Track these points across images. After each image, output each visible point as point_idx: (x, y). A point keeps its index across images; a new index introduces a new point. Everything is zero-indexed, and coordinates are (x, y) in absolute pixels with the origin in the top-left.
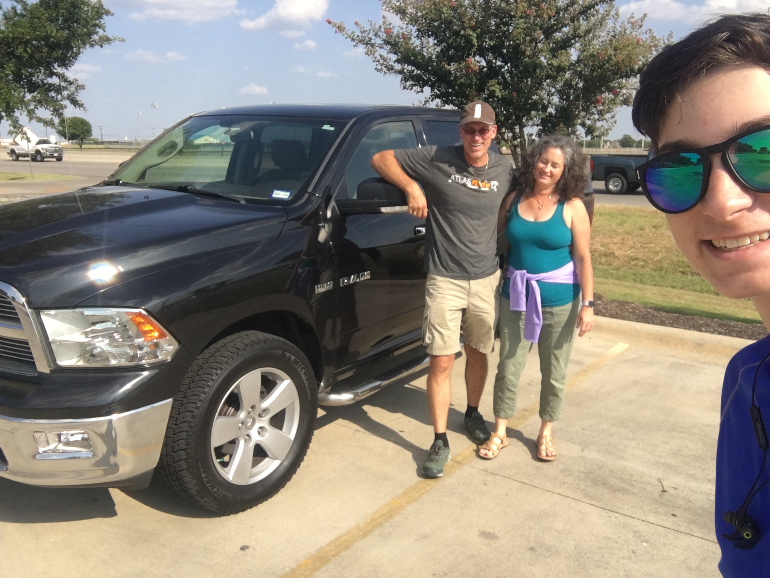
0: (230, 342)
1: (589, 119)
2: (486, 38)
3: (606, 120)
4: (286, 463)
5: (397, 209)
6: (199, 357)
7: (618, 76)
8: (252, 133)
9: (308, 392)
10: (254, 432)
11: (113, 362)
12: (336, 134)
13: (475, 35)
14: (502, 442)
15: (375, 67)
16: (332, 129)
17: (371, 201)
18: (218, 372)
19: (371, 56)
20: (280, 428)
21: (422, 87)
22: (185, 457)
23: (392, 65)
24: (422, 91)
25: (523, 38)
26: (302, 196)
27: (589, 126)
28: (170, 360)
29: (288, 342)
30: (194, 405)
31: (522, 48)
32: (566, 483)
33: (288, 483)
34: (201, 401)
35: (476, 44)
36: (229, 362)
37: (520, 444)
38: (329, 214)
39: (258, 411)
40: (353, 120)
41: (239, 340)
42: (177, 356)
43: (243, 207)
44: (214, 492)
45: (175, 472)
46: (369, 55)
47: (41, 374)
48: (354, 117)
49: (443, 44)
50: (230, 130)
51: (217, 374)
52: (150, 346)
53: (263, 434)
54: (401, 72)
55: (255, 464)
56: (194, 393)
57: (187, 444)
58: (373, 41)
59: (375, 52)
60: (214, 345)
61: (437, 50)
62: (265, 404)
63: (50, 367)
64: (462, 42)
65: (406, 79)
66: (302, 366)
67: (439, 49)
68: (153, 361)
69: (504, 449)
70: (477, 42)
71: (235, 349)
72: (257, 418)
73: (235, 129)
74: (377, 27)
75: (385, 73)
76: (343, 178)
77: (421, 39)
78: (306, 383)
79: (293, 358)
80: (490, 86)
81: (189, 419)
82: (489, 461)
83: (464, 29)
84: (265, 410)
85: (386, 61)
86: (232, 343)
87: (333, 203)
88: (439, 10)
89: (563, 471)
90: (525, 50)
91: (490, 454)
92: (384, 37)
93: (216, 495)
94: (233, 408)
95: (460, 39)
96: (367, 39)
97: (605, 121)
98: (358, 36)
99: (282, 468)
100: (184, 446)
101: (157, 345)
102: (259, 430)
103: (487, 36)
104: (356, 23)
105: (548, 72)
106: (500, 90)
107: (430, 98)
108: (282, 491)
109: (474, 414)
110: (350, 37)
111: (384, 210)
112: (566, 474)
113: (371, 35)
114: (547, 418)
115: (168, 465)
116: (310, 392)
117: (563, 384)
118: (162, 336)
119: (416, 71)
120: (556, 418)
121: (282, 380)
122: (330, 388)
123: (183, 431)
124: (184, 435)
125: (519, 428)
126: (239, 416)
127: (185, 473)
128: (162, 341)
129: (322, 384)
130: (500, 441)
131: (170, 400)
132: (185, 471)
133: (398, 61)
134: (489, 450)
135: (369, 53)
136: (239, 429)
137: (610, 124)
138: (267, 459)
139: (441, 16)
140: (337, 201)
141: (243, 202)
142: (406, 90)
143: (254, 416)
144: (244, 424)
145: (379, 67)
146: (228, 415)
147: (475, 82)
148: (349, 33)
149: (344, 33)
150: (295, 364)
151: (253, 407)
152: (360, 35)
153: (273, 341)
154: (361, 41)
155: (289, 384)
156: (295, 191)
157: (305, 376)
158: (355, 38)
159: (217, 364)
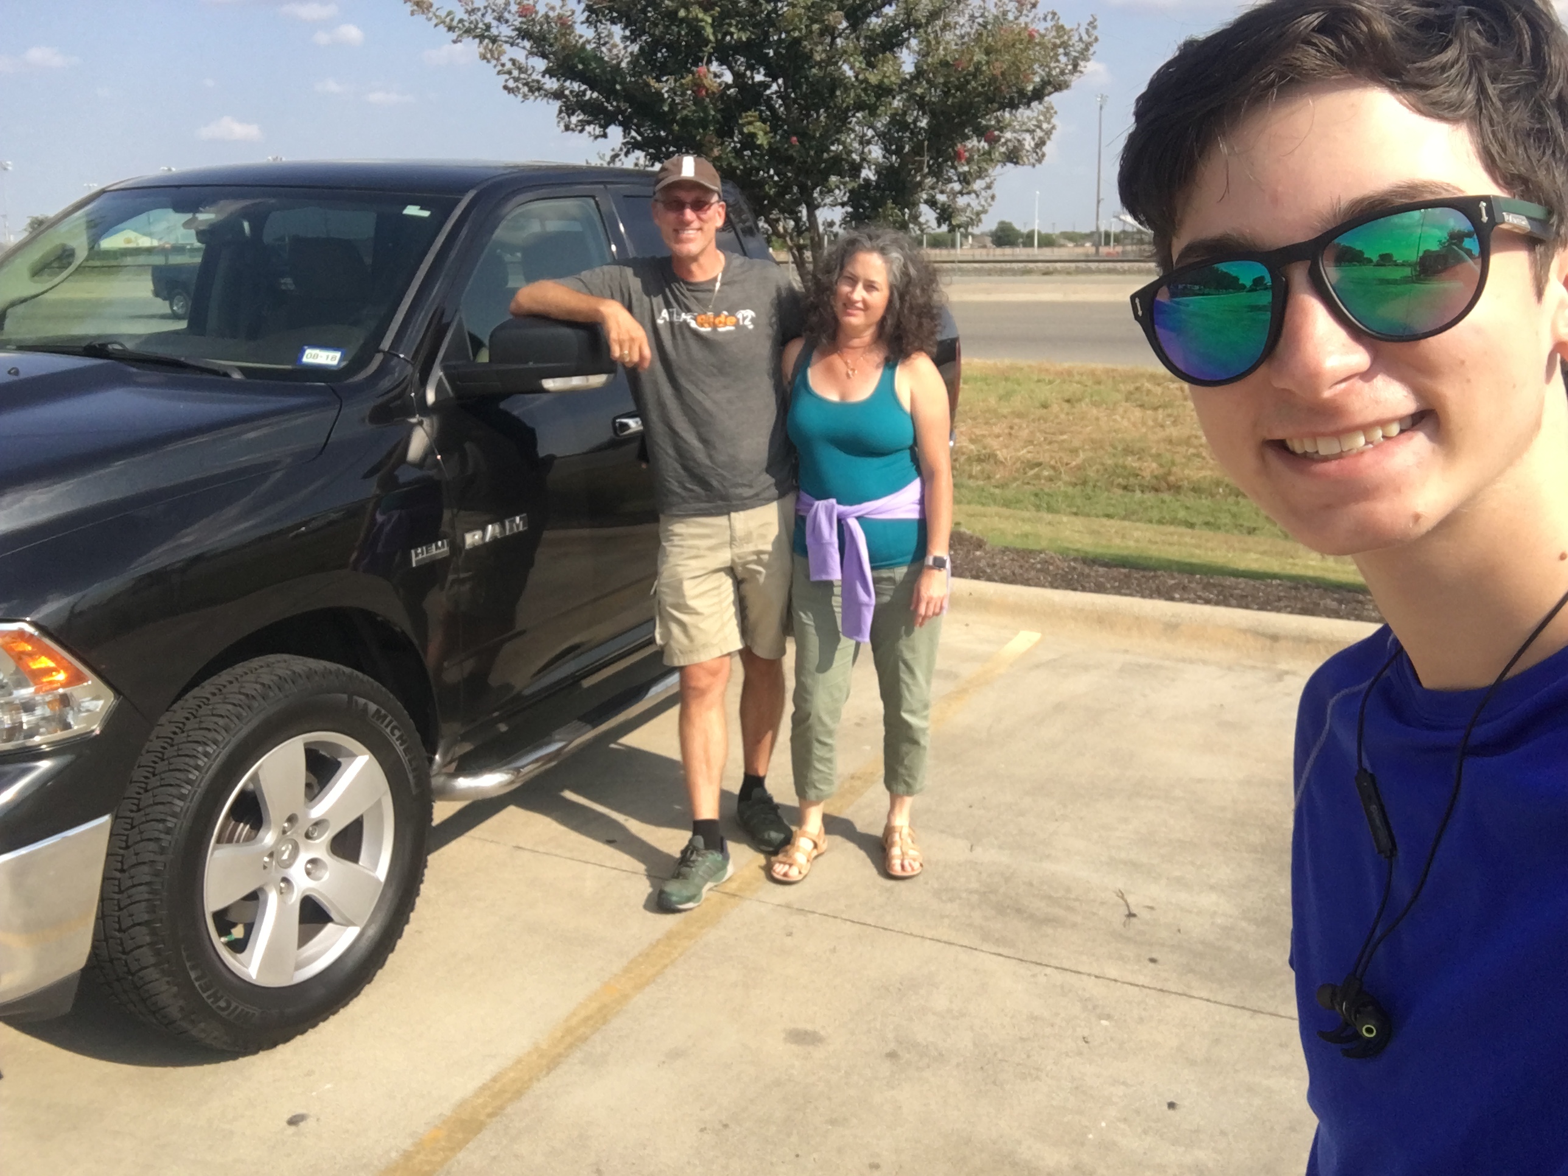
0: (231, 682)
1: (942, 192)
2: (730, 25)
3: (975, 192)
4: (372, 932)
5: (576, 382)
6: (163, 720)
7: (996, 105)
8: (246, 224)
9: (411, 777)
10: (297, 872)
12: (432, 226)
13: (709, 20)
14: (816, 846)
15: (503, 84)
16: (426, 214)
17: (522, 366)
18: (209, 749)
19: (494, 62)
20: (354, 858)
21: (604, 127)
22: (148, 939)
23: (538, 82)
24: (605, 136)
25: (806, 26)
26: (371, 359)
27: (943, 204)
28: (98, 732)
29: (360, 674)
30: (161, 826)
31: (805, 47)
32: (947, 916)
33: (380, 972)
34: (174, 815)
35: (712, 38)
36: (232, 726)
37: (851, 847)
38: (431, 397)
39: (303, 826)
40: (471, 194)
41: (251, 677)
42: (113, 720)
43: (240, 388)
44: (219, 1007)
45: (129, 972)
46: (488, 61)
48: (472, 187)
49: (644, 38)
50: (194, 219)
51: (206, 754)
52: (49, 703)
53: (318, 873)
54: (558, 95)
55: (304, 938)
56: (158, 799)
57: (152, 910)
58: (494, 31)
59: (500, 53)
60: (196, 691)
61: (629, 50)
62: (318, 811)
64: (683, 33)
65: (569, 109)
66: (394, 723)
67: (635, 48)
68: (60, 735)
69: (820, 859)
70: (714, 34)
71: (242, 697)
72: (301, 841)
73: (206, 217)
75: (525, 96)
76: (458, 319)
77: (596, 27)
78: (405, 759)
79: (373, 707)
80: (743, 125)
81: (152, 857)
82: (793, 887)
83: (686, 6)
84: (318, 824)
85: (525, 72)
86: (236, 685)
87: (437, 373)
89: (937, 894)
90: (811, 50)
91: (794, 873)
92: (517, 23)
93: (224, 1014)
94: (246, 824)
95: (678, 26)
96: (481, 25)
97: (973, 195)
98: (461, 21)
99: (364, 943)
100: (146, 917)
101: (65, 701)
102: (309, 866)
103: (734, 22)
105: (859, 96)
106: (766, 133)
107: (621, 149)
108: (368, 989)
109: (756, 792)
110: (443, 22)
111: (549, 384)
112: (944, 898)
113: (489, 19)
114: (901, 788)
115: (111, 961)
116: (414, 777)
117: (925, 718)
118: (76, 679)
119: (589, 93)
120: (917, 787)
121: (352, 755)
122: (454, 765)
123: (140, 884)
124: (141, 892)
125: (846, 814)
126: (262, 840)
127: (152, 974)
128: (77, 692)
129: (437, 757)
130: (812, 845)
131: (106, 819)
132: (151, 969)
133: (549, 72)
134: (791, 865)
135: (489, 56)
136: (265, 867)
137: (983, 202)
138: (330, 925)
140: (445, 368)
141: (237, 376)
142: (570, 133)
143: (295, 837)
144: (275, 855)
145: (511, 84)
146: (238, 841)
147: (713, 116)
148: (442, 13)
149: (430, 15)
150: (378, 720)
151: (292, 819)
152: (465, 17)
153: (326, 673)
154: (468, 31)
155: (367, 764)
156: (354, 350)
157: (401, 745)
158: (455, 23)
159: (205, 733)
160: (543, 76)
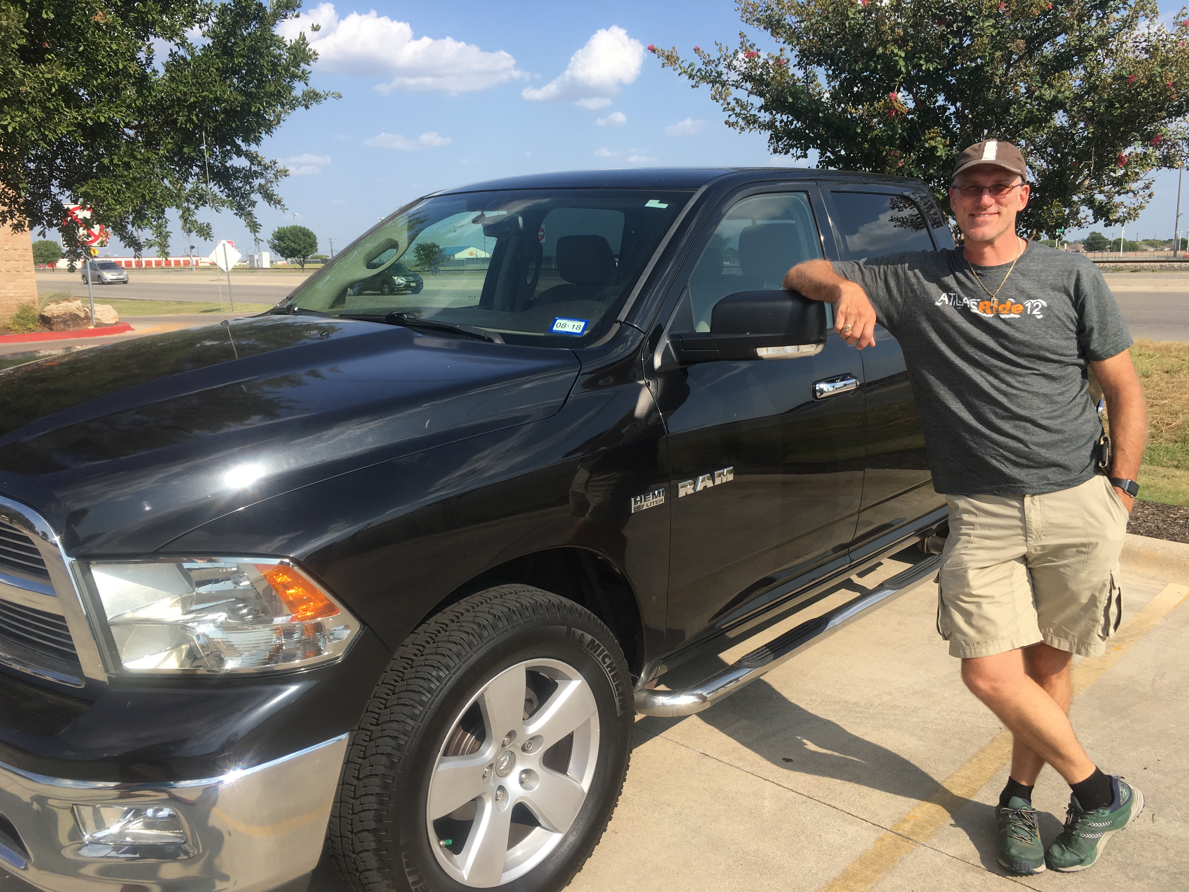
0: (468, 610)
1: (1101, 192)
2: (920, 58)
3: (1133, 192)
4: (572, 839)
5: (787, 351)
6: (408, 641)
7: (1164, 114)
8: (520, 220)
9: (617, 701)
10: (512, 782)
11: (231, 665)
12: (669, 216)
13: (903, 55)
15: (727, 118)
16: (664, 206)
17: (738, 336)
18: (441, 674)
19: (721, 101)
20: (563, 769)
21: (805, 149)
22: (373, 845)
23: (754, 115)
24: (805, 156)
25: (989, 54)
26: (609, 327)
27: (1101, 203)
28: (340, 660)
29: (580, 607)
30: (392, 742)
31: (987, 71)
34: (406, 733)
35: (903, 69)
36: (464, 653)
38: (657, 362)
39: (520, 741)
40: (704, 189)
41: (485, 607)
42: (354, 652)
43: (498, 351)
45: (357, 870)
46: (717, 101)
47: (91, 683)
48: (705, 183)
49: (843, 75)
50: (483, 215)
51: (439, 678)
52: (306, 629)
53: (529, 783)
54: (770, 125)
55: (513, 841)
56: (394, 717)
57: (379, 819)
58: (724, 77)
59: (727, 95)
60: (438, 617)
61: (831, 85)
62: (534, 728)
63: (107, 671)
64: (879, 67)
65: (776, 137)
66: (606, 653)
67: (836, 84)
68: (313, 660)
70: (906, 66)
71: (475, 627)
72: (518, 753)
73: (491, 215)
74: (731, 52)
75: (742, 129)
76: (685, 294)
77: (805, 69)
78: (613, 684)
79: (589, 637)
80: (926, 141)
81: (383, 770)
83: (884, 44)
84: (535, 739)
85: (745, 109)
86: (471, 613)
87: (665, 341)
88: (842, 14)
90: (992, 74)
92: (742, 69)
94: (472, 734)
95: (875, 62)
96: (714, 73)
97: (1131, 194)
98: (699, 70)
99: (566, 849)
100: (373, 825)
101: (318, 629)
102: (523, 776)
103: (923, 56)
104: (696, 50)
106: (945, 146)
110: (685, 72)
111: (763, 352)
113: (721, 68)
115: (344, 856)
116: (621, 699)
118: (328, 610)
119: (795, 123)
121: (568, 679)
123: (372, 794)
124: (371, 802)
126: (483, 754)
127: (374, 876)
128: (328, 621)
129: (642, 675)
131: (345, 736)
132: (374, 872)
133: (765, 108)
135: (718, 97)
136: (484, 777)
137: (1140, 200)
138: (538, 828)
139: (844, 24)
140: (672, 337)
141: (498, 341)
142: (777, 154)
143: (512, 749)
144: (494, 767)
145: (733, 119)
146: (462, 754)
147: (900, 134)
148: (686, 65)
149: (677, 66)
150: (591, 649)
151: (511, 734)
152: (703, 67)
153: (550, 606)
154: (703, 78)
155: (580, 687)
156: (595, 321)
157: (610, 672)
158: (694, 73)
159: (439, 658)
160: (759, 111)
